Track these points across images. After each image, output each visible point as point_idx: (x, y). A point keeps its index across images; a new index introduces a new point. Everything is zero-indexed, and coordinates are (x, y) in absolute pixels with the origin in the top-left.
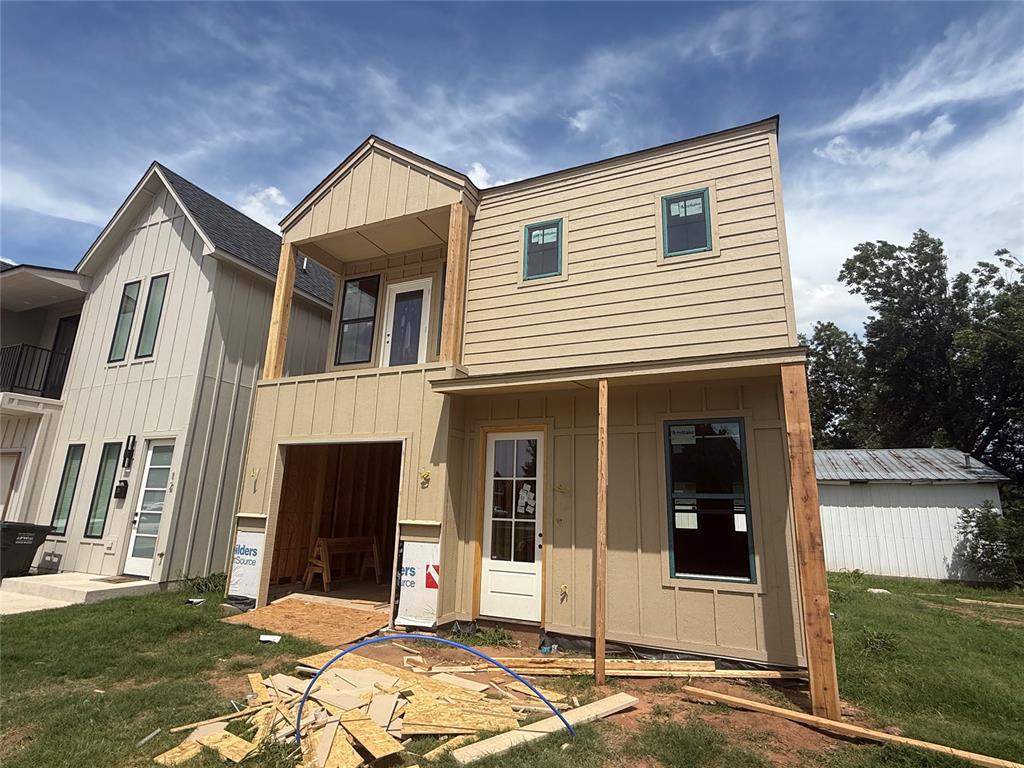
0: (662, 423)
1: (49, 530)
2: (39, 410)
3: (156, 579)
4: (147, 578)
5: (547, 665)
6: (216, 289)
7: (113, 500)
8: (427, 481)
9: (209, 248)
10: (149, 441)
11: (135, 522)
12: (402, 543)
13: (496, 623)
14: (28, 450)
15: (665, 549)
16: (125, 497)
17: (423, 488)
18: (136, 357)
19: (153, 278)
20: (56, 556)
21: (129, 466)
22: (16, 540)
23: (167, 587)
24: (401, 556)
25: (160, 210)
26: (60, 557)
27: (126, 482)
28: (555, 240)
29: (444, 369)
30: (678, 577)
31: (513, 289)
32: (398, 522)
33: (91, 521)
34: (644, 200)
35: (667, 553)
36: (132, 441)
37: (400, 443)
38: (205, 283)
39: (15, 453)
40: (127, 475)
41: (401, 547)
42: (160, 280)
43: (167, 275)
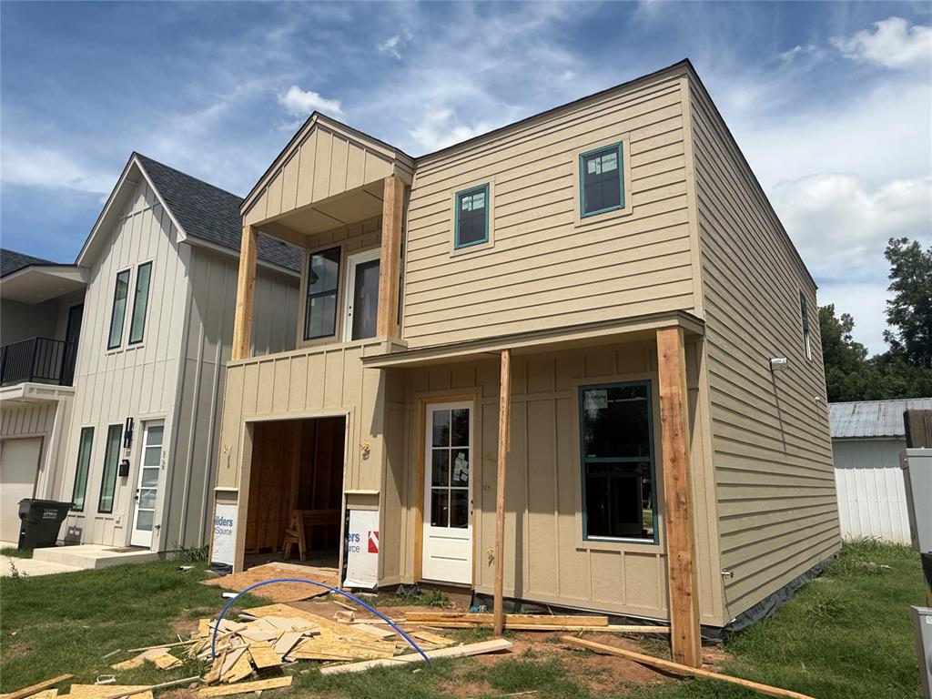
0: (577, 388)
1: (70, 506)
2: (55, 397)
3: (155, 550)
4: (148, 548)
5: (457, 619)
6: (191, 274)
7: (119, 478)
8: (367, 452)
9: (182, 236)
10: (144, 423)
11: (137, 498)
12: (348, 511)
13: (435, 585)
14: (49, 433)
15: (578, 511)
16: (127, 475)
17: (365, 459)
18: (130, 343)
19: (139, 266)
20: (78, 529)
21: (129, 446)
22: (42, 515)
23: (165, 556)
24: (347, 524)
25: (142, 198)
26: (80, 530)
27: (127, 461)
28: (483, 206)
29: (379, 344)
30: (590, 540)
31: (445, 259)
32: (345, 491)
33: (103, 498)
34: (563, 158)
35: (581, 514)
36: (130, 422)
37: (344, 417)
38: (182, 268)
39: (39, 437)
40: (128, 454)
41: (347, 515)
42: (146, 268)
43: (151, 262)
